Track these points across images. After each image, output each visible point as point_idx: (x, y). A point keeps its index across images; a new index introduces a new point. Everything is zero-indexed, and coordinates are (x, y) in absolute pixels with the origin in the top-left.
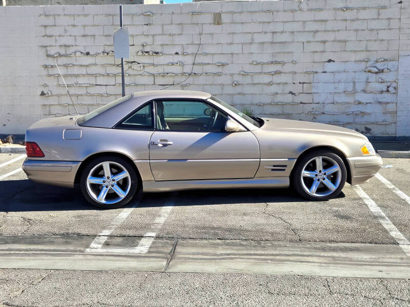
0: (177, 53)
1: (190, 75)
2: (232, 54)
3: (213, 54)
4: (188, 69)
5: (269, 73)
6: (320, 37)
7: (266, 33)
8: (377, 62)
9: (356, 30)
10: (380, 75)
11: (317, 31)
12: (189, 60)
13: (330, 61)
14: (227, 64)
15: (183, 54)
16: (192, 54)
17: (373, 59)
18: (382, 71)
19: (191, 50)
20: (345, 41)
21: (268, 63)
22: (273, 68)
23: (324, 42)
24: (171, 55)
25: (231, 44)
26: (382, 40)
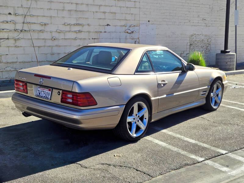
0: (10, 14)
1: (21, 31)
2: (51, 17)
3: (38, 16)
4: (19, 27)
5: (75, 32)
6: (103, 9)
7: (72, 3)
8: (130, 26)
9: (120, 7)
10: (132, 35)
11: (101, 5)
12: (19, 19)
13: (108, 25)
14: (48, 24)
15: (15, 14)
16: (22, 15)
17: (129, 25)
18: (133, 32)
19: (20, 11)
20: (115, 13)
21: (74, 25)
22: (77, 28)
23: (104, 13)
24: (6, 14)
25: (50, 9)
26: (132, 14)
